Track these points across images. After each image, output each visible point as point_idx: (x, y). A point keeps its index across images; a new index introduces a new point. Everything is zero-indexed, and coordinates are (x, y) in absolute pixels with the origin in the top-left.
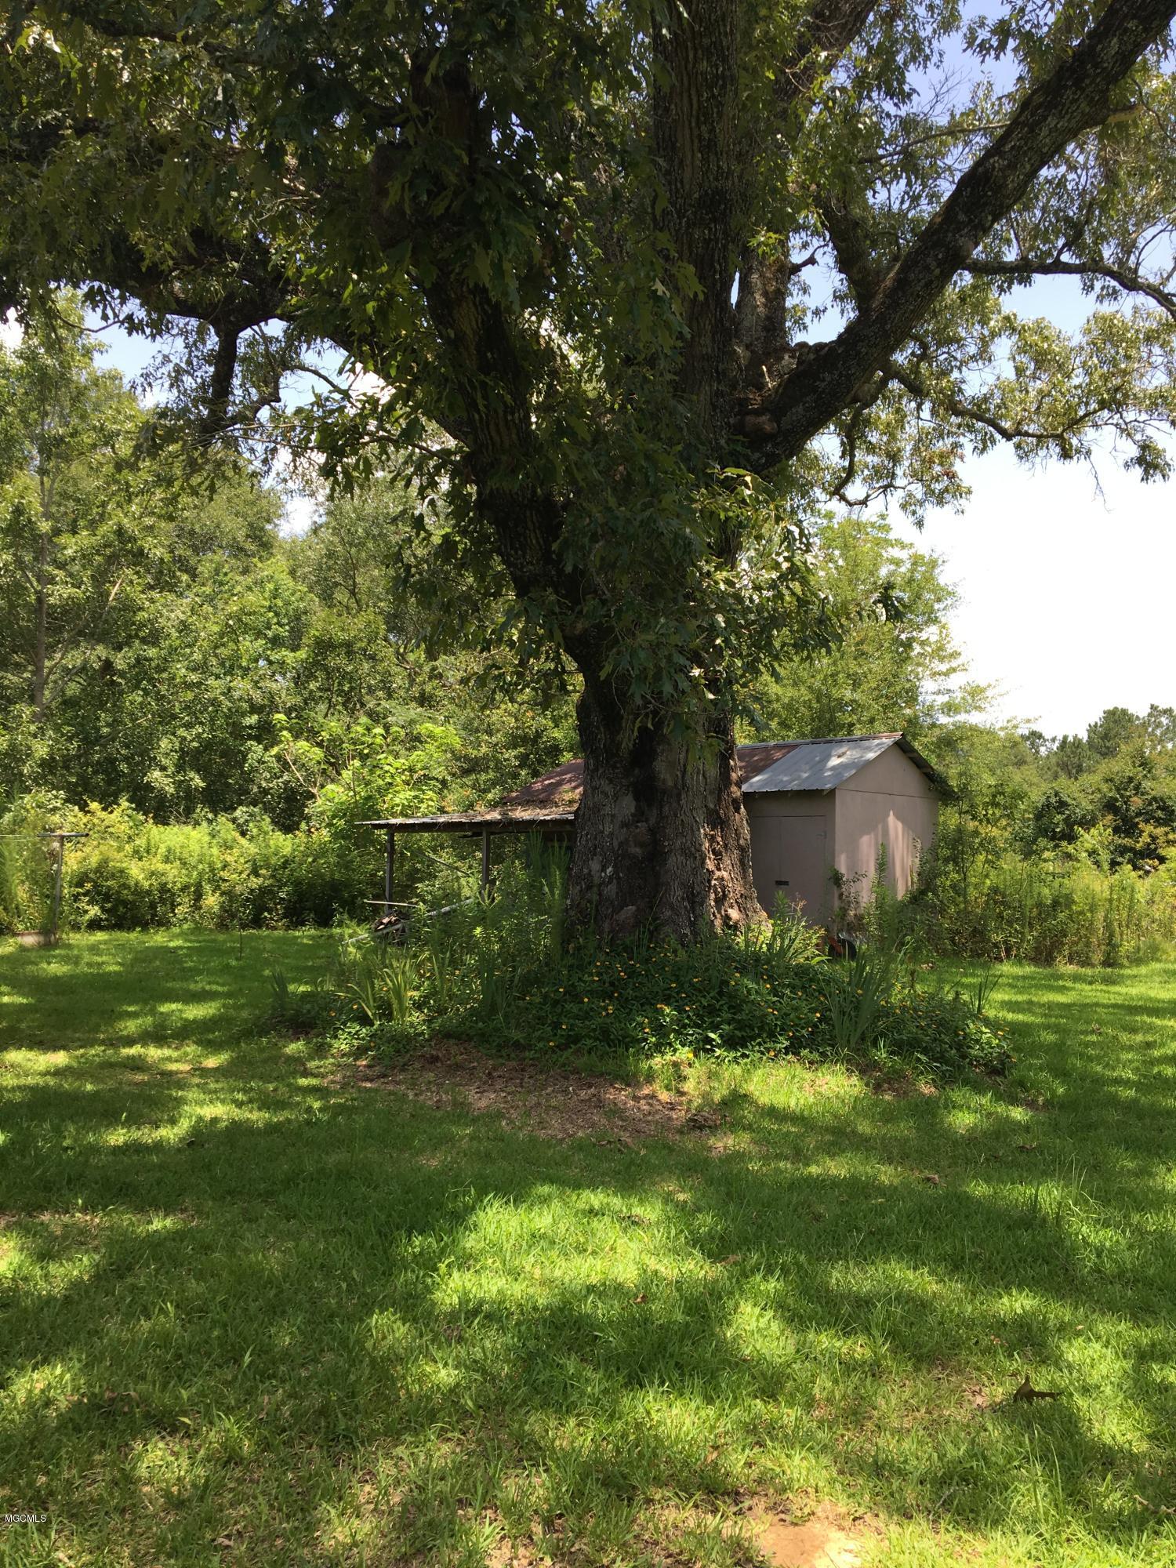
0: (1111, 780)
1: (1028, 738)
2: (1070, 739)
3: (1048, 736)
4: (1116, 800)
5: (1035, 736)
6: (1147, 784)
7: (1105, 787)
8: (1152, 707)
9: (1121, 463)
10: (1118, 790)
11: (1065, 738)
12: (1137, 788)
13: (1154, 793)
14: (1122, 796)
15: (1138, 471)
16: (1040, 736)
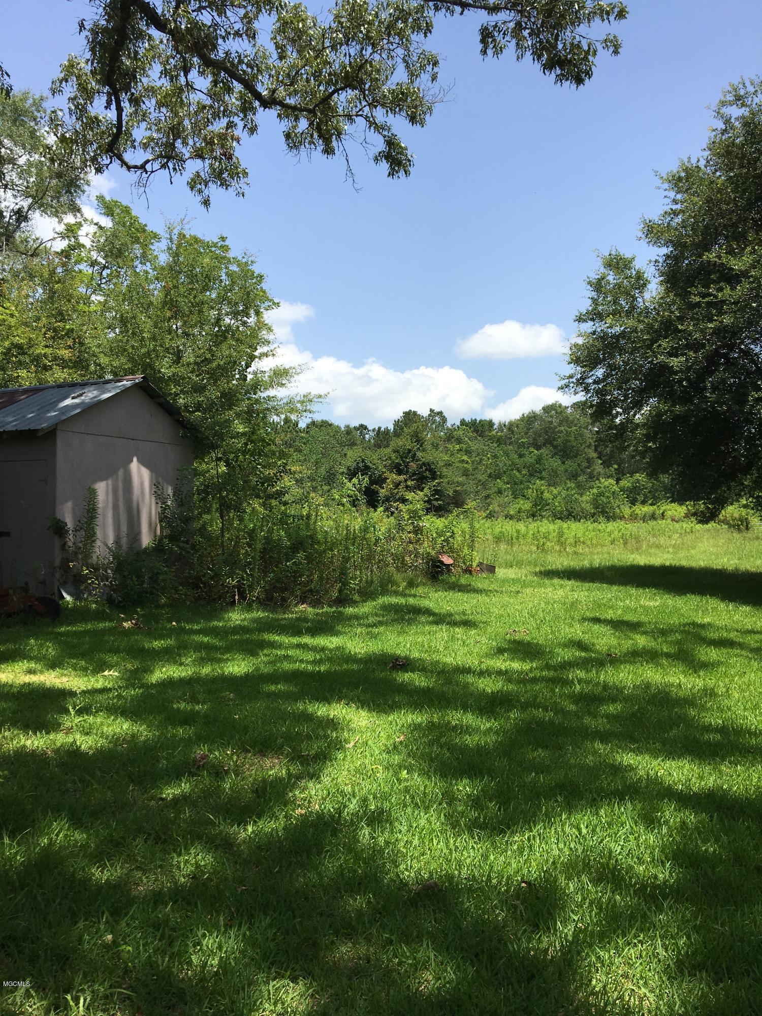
0: (398, 452)
1: (358, 429)
2: (382, 429)
3: (370, 428)
4: (401, 465)
5: (363, 427)
6: (419, 454)
7: (393, 456)
8: (431, 410)
9: (372, 156)
10: (402, 458)
11: (379, 428)
12: (414, 456)
13: (424, 460)
14: (404, 462)
15: (385, 166)
16: (366, 428)
